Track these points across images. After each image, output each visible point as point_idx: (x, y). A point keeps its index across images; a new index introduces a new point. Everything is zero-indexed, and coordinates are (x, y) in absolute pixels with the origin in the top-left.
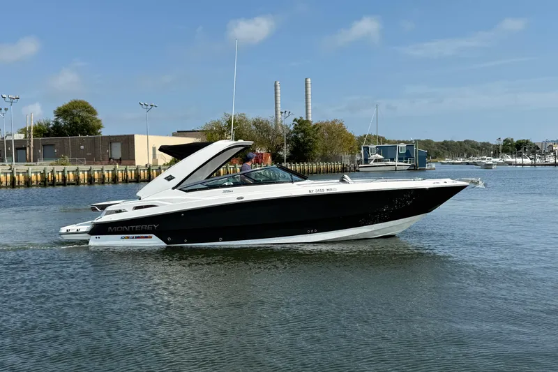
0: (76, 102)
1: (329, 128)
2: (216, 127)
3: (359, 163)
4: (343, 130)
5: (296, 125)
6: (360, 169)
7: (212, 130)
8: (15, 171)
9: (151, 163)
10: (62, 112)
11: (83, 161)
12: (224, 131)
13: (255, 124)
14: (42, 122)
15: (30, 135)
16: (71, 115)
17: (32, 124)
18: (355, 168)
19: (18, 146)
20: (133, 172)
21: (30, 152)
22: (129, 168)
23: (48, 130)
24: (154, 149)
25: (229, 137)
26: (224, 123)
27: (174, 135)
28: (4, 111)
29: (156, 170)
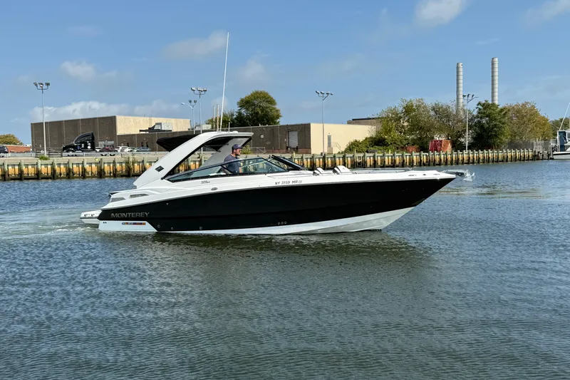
0: (257, 92)
1: (519, 111)
2: (393, 114)
3: (554, 149)
4: (535, 114)
5: (480, 109)
6: (555, 157)
7: (388, 116)
8: (203, 159)
9: (326, 151)
10: (245, 103)
11: (263, 149)
12: (401, 117)
13: (433, 109)
14: (227, 113)
15: (216, 125)
16: (252, 105)
17: (217, 114)
18: (549, 155)
20: (309, 160)
22: (305, 156)
23: (233, 120)
24: (329, 138)
25: (406, 124)
26: (400, 109)
27: (349, 123)
28: (193, 103)
29: (331, 158)
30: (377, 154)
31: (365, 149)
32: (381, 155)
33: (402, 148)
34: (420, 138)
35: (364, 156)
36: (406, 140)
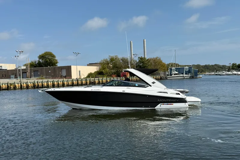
0: (47, 52)
1: (154, 61)
2: (106, 61)
3: (168, 75)
4: (161, 62)
5: (139, 60)
6: (168, 78)
7: (104, 63)
8: (22, 82)
9: (78, 77)
10: (41, 57)
11: (50, 77)
12: (109, 63)
13: (122, 60)
14: (33, 61)
15: (28, 67)
16: (45, 58)
17: (29, 62)
18: (166, 78)
19: (23, 72)
20: (71, 81)
21: (28, 74)
22: (69, 80)
23: (36, 64)
24: (80, 71)
25: (111, 66)
26: (109, 60)
27: (88, 65)
28: (17, 57)
29: (81, 80)
30: (100, 78)
31: (95, 76)
32: (102, 78)
33: (110, 75)
34: (117, 72)
35: (95, 79)
36: (111, 72)
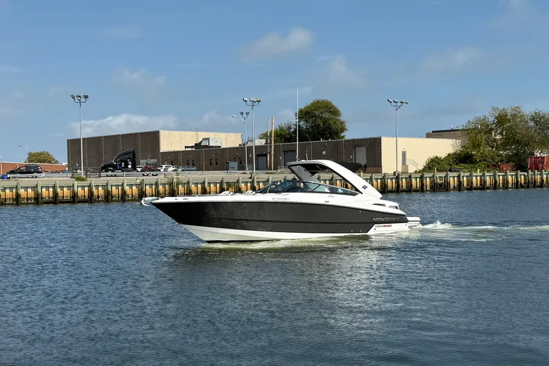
0: (318, 102)
2: (483, 125)
7: (476, 128)
8: (256, 180)
9: (400, 170)
10: (304, 114)
12: (492, 130)
13: (533, 119)
14: (283, 126)
15: (271, 141)
16: (313, 117)
17: (273, 127)
19: (258, 153)
20: (379, 181)
21: (271, 159)
22: (374, 176)
23: (290, 134)
24: (404, 154)
25: (498, 137)
26: (491, 119)
27: (428, 136)
28: (245, 115)
29: (406, 178)
30: (462, 174)
31: (448, 167)
32: (468, 174)
33: (494, 166)
34: (516, 155)
35: (447, 175)
36: (498, 156)
